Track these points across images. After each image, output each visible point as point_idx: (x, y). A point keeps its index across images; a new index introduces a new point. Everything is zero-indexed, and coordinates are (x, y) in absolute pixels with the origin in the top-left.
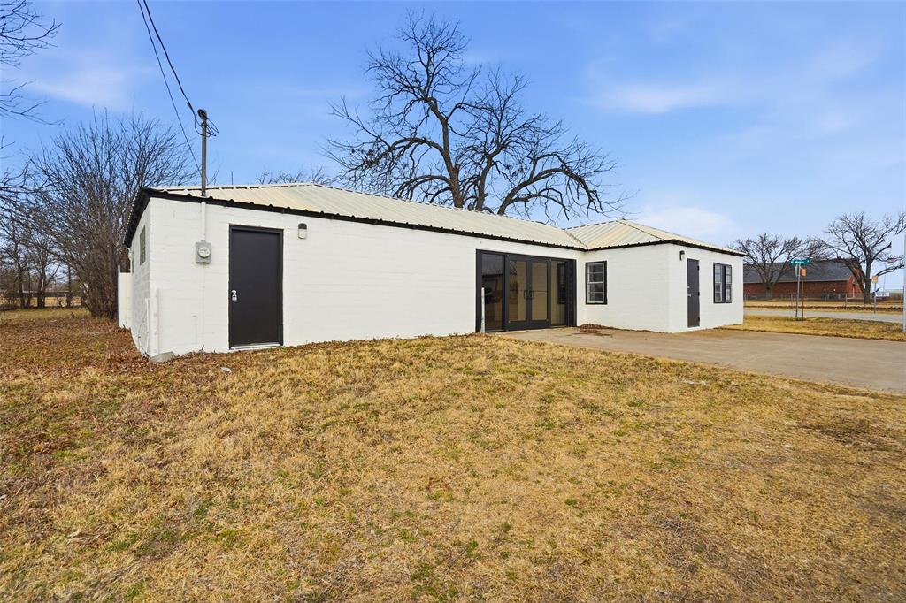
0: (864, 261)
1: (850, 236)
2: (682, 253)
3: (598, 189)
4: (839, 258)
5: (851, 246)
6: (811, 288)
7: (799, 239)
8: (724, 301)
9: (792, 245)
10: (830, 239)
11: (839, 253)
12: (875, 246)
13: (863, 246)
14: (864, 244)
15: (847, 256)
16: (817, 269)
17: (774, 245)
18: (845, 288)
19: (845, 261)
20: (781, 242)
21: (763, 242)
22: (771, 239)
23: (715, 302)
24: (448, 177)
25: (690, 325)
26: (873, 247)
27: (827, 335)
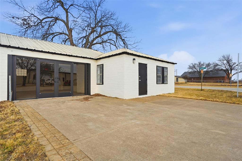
0: (229, 70)
1: (225, 62)
2: (134, 59)
3: (125, 39)
4: (222, 69)
5: (226, 65)
6: (214, 79)
7: (210, 63)
8: (163, 83)
9: (208, 65)
10: (219, 63)
11: (222, 67)
12: (233, 65)
13: (229, 65)
14: (230, 64)
15: (224, 69)
16: (216, 73)
17: (203, 65)
18: (224, 79)
19: (224, 70)
20: (205, 64)
21: (199, 64)
22: (202, 63)
23: (157, 84)
24: (67, 33)
25: (140, 94)
26: (232, 66)
27: (201, 99)
